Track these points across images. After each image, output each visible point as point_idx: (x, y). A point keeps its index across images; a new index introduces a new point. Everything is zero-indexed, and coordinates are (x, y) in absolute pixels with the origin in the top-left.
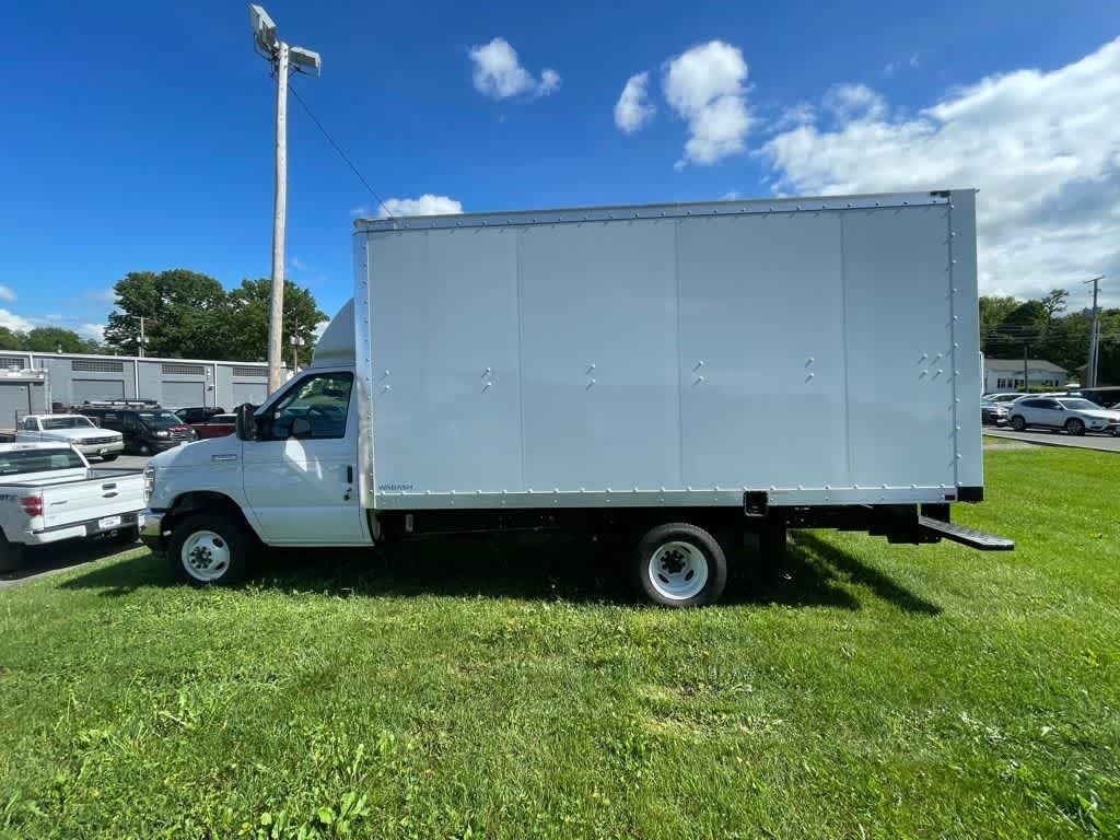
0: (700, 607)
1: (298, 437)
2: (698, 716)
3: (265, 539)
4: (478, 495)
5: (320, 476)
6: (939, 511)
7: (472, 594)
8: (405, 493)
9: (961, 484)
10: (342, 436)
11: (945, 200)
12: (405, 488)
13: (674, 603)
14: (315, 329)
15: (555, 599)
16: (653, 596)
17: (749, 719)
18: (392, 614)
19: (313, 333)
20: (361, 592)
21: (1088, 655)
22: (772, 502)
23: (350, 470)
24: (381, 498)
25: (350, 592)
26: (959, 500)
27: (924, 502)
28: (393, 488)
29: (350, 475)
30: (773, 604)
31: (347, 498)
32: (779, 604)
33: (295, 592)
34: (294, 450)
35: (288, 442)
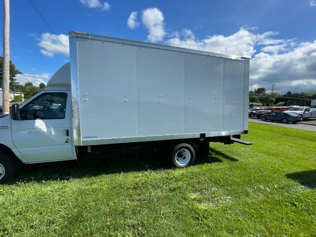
0: (189, 167)
1: (42, 118)
2: (209, 200)
3: (24, 161)
4: (122, 138)
5: (53, 134)
6: (238, 137)
7: (119, 172)
8: (94, 139)
9: (244, 130)
10: (64, 118)
11: (244, 60)
12: (94, 137)
13: (182, 167)
14: (15, 76)
15: (147, 170)
16: (177, 165)
17: (222, 198)
18: (91, 184)
19: (14, 78)
20: (74, 177)
21: (270, 167)
22: (207, 136)
23: (68, 131)
24: (84, 141)
25: (70, 178)
26: (244, 133)
27: (233, 135)
28: (89, 137)
29: (67, 133)
30: (205, 163)
31: (67, 142)
32: (207, 163)
33: (44, 181)
34: (40, 124)
35: (36, 120)
